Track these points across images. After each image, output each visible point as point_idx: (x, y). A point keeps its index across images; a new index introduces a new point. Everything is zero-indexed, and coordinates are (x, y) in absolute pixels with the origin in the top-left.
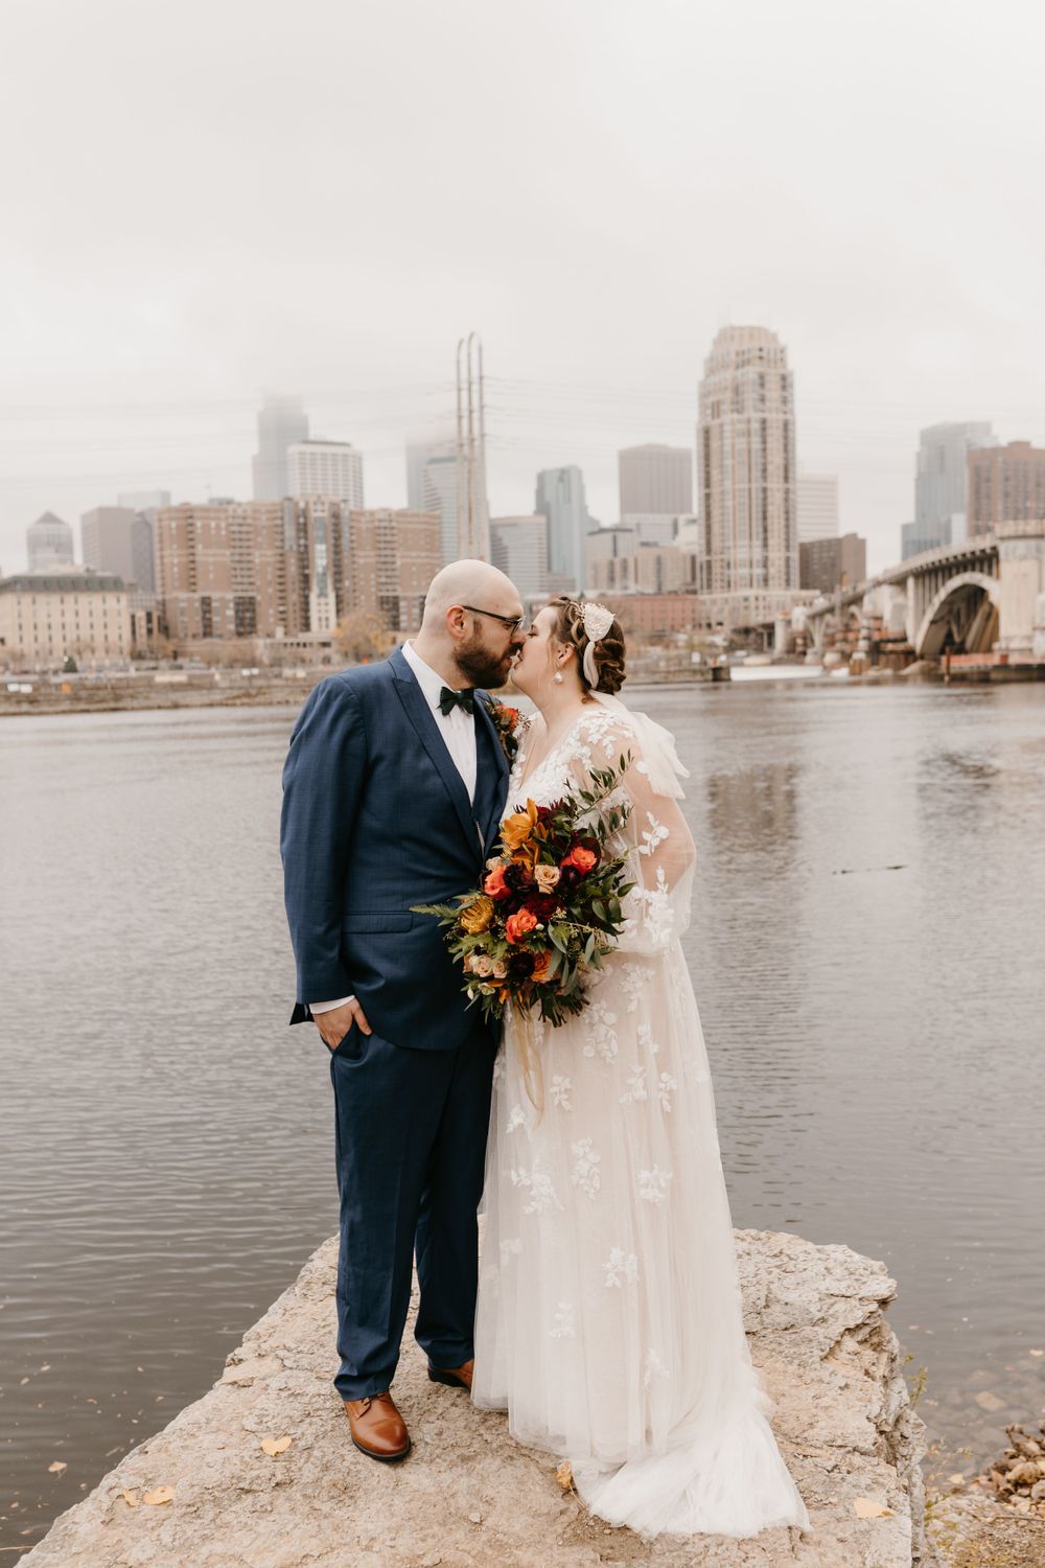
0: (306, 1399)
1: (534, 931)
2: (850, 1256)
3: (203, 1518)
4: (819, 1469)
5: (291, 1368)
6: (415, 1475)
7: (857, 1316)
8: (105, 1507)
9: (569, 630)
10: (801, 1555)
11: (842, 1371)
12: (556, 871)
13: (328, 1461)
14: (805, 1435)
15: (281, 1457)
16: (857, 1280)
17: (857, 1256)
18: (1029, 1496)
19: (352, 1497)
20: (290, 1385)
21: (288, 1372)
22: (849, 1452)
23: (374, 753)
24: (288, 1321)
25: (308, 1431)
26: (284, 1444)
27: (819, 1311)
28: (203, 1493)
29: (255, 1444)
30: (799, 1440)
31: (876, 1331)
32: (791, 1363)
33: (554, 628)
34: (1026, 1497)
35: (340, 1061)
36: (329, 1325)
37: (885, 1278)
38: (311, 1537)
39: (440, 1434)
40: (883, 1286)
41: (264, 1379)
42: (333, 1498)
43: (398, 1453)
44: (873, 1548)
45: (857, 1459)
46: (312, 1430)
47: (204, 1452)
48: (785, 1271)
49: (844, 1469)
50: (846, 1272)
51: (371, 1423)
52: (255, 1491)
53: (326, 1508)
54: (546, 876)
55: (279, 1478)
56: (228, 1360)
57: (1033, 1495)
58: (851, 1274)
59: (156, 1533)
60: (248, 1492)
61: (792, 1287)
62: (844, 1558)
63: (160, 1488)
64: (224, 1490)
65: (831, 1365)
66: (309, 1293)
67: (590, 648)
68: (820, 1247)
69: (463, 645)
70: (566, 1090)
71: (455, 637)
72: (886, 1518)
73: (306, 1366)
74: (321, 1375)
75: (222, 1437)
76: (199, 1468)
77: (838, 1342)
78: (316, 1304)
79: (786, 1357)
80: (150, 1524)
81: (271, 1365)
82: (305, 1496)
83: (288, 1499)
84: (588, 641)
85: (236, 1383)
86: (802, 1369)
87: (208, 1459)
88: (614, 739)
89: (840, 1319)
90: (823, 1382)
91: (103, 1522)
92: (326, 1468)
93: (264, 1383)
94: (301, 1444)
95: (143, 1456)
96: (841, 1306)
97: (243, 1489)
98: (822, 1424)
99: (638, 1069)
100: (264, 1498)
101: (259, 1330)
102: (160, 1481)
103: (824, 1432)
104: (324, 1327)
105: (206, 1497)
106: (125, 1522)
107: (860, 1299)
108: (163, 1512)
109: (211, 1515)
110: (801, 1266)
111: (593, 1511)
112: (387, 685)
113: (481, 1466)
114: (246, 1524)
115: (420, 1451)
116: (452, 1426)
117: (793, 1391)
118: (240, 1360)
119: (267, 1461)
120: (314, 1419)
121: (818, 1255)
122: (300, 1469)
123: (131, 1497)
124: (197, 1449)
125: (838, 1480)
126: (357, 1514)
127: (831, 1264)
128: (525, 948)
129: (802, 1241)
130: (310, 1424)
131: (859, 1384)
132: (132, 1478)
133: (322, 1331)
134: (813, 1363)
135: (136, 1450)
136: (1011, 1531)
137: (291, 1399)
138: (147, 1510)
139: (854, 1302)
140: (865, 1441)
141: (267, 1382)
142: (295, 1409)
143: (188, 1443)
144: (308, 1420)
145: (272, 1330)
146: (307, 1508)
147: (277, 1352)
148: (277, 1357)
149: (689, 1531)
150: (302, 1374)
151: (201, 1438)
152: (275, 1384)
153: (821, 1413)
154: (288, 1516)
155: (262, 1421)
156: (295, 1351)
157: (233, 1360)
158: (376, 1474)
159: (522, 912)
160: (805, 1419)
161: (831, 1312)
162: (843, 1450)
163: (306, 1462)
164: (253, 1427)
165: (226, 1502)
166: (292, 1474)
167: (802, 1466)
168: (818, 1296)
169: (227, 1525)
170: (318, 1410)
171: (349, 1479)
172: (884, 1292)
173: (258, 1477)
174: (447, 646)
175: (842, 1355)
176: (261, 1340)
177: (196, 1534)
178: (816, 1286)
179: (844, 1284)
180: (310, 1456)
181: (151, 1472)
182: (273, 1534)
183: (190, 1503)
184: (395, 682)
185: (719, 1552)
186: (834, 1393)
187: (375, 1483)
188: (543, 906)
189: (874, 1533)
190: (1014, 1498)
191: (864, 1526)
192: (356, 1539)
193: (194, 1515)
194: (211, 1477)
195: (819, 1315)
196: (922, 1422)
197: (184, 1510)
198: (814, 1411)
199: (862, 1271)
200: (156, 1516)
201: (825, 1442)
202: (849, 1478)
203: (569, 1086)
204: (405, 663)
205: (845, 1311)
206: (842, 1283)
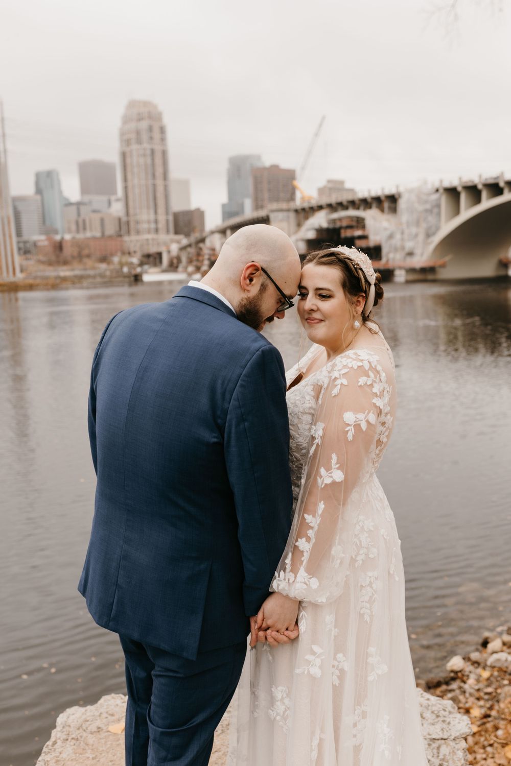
16: (444, 721)
27: (433, 757)
33: (344, 286)
40: (463, 724)
50: (434, 715)
84: (370, 285)
107: (454, 739)
161: (441, 756)
172: (467, 731)
205: (450, 753)
206: (436, 726)
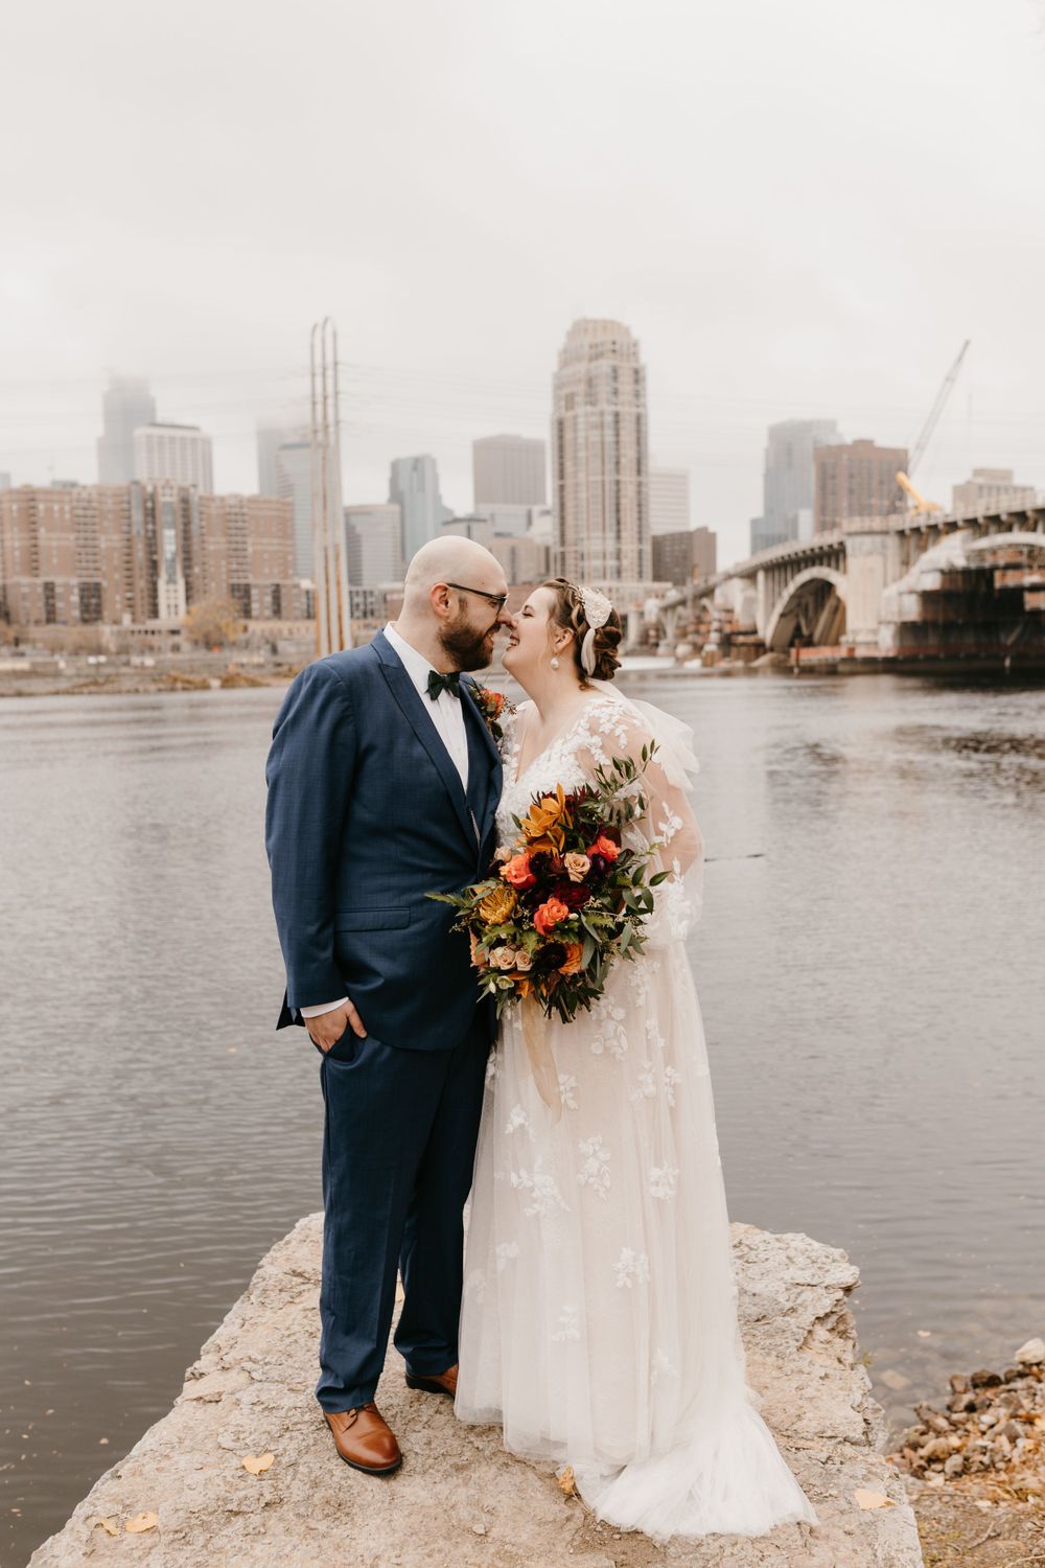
0: (282, 1413)
1: (567, 920)
2: (810, 1244)
3: (193, 1544)
4: (814, 1462)
5: (261, 1381)
6: (409, 1487)
7: (826, 1305)
8: (84, 1538)
9: (568, 615)
10: (815, 1551)
11: (819, 1360)
12: (585, 859)
13: (316, 1477)
14: (795, 1427)
15: (266, 1476)
16: (820, 1268)
17: (816, 1245)
18: (943, 1471)
19: (348, 1514)
20: (263, 1399)
21: (257, 1385)
22: (840, 1443)
23: (364, 743)
24: (248, 1331)
25: (290, 1446)
26: (266, 1461)
27: (787, 1301)
28: (189, 1518)
29: (235, 1462)
30: (789, 1433)
31: (842, 1319)
32: (769, 1354)
33: (552, 613)
34: (939, 1472)
35: (332, 1063)
36: (294, 1334)
37: (847, 1264)
38: (312, 1558)
39: (429, 1443)
40: (847, 1274)
41: (232, 1393)
42: (328, 1515)
43: (390, 1466)
44: (881, 1540)
45: (848, 1449)
46: (293, 1445)
47: (183, 1473)
48: (747, 1262)
49: (837, 1460)
50: (809, 1261)
51: (357, 1434)
52: (244, 1513)
53: (322, 1526)
54: (577, 865)
55: (268, 1497)
56: (188, 1374)
57: (947, 1470)
58: (813, 1262)
59: (145, 1563)
60: (237, 1514)
61: (756, 1277)
62: (855, 1551)
63: (142, 1515)
64: (211, 1514)
65: (808, 1355)
66: (267, 1301)
67: (590, 636)
68: (778, 1236)
69: (448, 625)
70: (572, 1088)
71: (439, 616)
72: (889, 1508)
73: (276, 1378)
74: (293, 1386)
75: (198, 1457)
76: (180, 1491)
77: (810, 1332)
78: (275, 1313)
79: (763, 1349)
80: (136, 1554)
81: (236, 1378)
82: (298, 1515)
83: (281, 1519)
84: (589, 627)
85: (201, 1398)
86: (781, 1361)
87: (188, 1481)
88: (626, 728)
89: (810, 1309)
90: (803, 1372)
91: (84, 1554)
92: (315, 1484)
93: (233, 1398)
94: (285, 1460)
95: (116, 1481)
96: (808, 1295)
97: (231, 1511)
98: (809, 1415)
99: (646, 1065)
100: (255, 1520)
101: (218, 1342)
102: (139, 1507)
103: (814, 1424)
104: (289, 1336)
105: (194, 1521)
106: (108, 1553)
107: (826, 1287)
108: (149, 1540)
109: (201, 1541)
110: (762, 1256)
111: (600, 1517)
112: (374, 670)
113: (478, 1474)
114: (240, 1548)
115: (411, 1462)
116: (440, 1434)
117: (775, 1383)
118: (202, 1375)
119: (252, 1480)
120: (294, 1434)
121: (778, 1245)
122: (288, 1487)
123: (110, 1525)
124: (173, 1471)
125: (834, 1471)
126: (356, 1531)
127: (792, 1253)
128: (556, 938)
129: (758, 1231)
130: (291, 1438)
131: (838, 1373)
132: (108, 1505)
133: (288, 1341)
134: (790, 1354)
135: (107, 1475)
136: (936, 1508)
137: (266, 1413)
138: (130, 1539)
139: (820, 1291)
140: (855, 1430)
141: (237, 1396)
142: (272, 1423)
143: (163, 1464)
144: (288, 1435)
145: (233, 1342)
146: (303, 1528)
147: (243, 1364)
148: (243, 1369)
149: (701, 1532)
150: (273, 1386)
151: (176, 1459)
152: (247, 1397)
153: (806, 1404)
154: (283, 1537)
155: (238, 1438)
156: (261, 1363)
157: (193, 1374)
158: (370, 1488)
159: (551, 901)
160: (792, 1411)
161: (799, 1301)
162: (834, 1441)
163: (293, 1479)
164: (231, 1445)
165: (215, 1526)
166: (280, 1493)
167: (796, 1460)
168: (784, 1285)
169: (220, 1550)
170: (296, 1424)
171: (341, 1495)
172: (850, 1281)
173: (246, 1498)
174: (432, 628)
175: (816, 1345)
176: (222, 1353)
177: (188, 1561)
178: (781, 1275)
179: (808, 1273)
180: (296, 1472)
181: (128, 1498)
182: (272, 1558)
183: (178, 1528)
184: (381, 667)
185: (735, 1552)
186: (816, 1383)
187: (370, 1498)
188: (574, 895)
189: (880, 1524)
190: (928, 1474)
191: (868, 1517)
192: (360, 1559)
193: (182, 1541)
194: (196, 1499)
195: (789, 1305)
196: (880, 1407)
197: (171, 1536)
198: (800, 1402)
199: (824, 1259)
200: (141, 1544)
201: (816, 1434)
202: (845, 1468)
203: (574, 1085)
204: (389, 647)
205: (813, 1300)
206: (806, 1272)
